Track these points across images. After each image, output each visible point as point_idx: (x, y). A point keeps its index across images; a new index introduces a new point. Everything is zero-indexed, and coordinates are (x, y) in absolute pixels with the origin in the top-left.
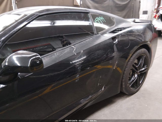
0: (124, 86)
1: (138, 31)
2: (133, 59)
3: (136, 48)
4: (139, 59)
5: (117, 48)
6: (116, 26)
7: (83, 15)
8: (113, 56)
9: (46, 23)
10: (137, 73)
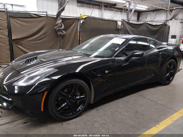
0: (162, 78)
1: (170, 49)
2: (167, 65)
3: (170, 57)
4: (170, 65)
5: (161, 56)
6: (159, 46)
7: (145, 40)
8: (159, 60)
9: (134, 42)
10: (169, 72)
